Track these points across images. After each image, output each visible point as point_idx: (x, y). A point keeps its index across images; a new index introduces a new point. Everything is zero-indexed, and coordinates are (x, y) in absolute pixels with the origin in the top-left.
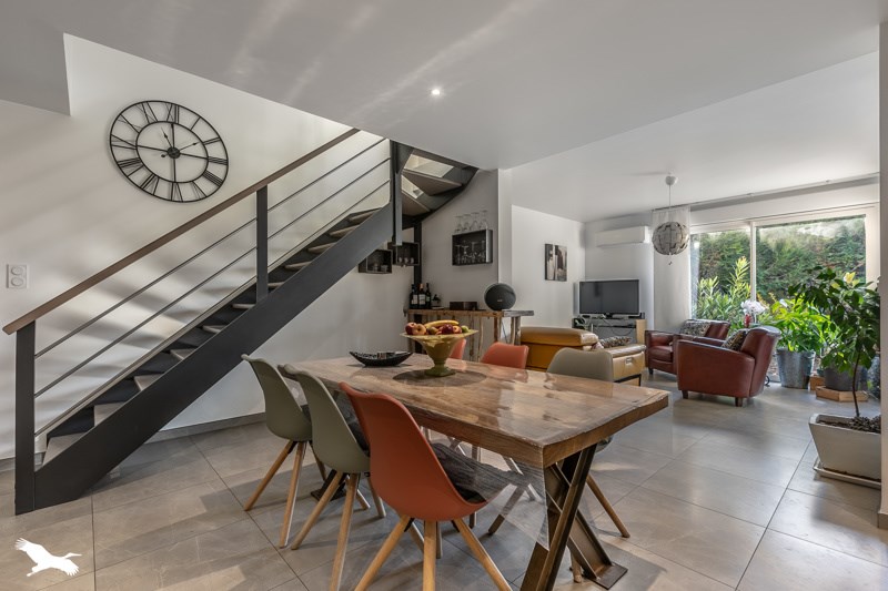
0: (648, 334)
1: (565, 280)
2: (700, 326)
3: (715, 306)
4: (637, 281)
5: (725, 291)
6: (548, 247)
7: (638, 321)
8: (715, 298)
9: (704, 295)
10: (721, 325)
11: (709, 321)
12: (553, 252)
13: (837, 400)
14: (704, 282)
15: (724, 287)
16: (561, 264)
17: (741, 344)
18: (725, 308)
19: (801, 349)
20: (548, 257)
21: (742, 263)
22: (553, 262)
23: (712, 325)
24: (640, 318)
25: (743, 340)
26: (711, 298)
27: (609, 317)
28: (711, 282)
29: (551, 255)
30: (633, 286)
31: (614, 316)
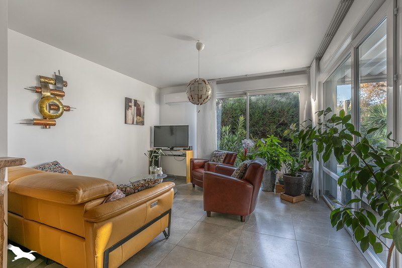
0: (192, 161)
1: (143, 124)
2: (220, 156)
3: (229, 141)
4: (188, 126)
5: (234, 133)
6: (128, 101)
7: (187, 152)
8: (229, 137)
9: (224, 135)
10: (232, 155)
11: (226, 152)
12: (132, 104)
13: (292, 202)
14: (224, 128)
15: (233, 131)
16: (139, 113)
17: (244, 174)
18: (234, 142)
19: (272, 168)
20: (127, 107)
21: (242, 118)
22: (132, 111)
23: (227, 155)
24: (189, 149)
25: (246, 170)
26: (227, 137)
27: (172, 149)
28: (228, 128)
29: (131, 106)
30: (185, 129)
31: (175, 149)
